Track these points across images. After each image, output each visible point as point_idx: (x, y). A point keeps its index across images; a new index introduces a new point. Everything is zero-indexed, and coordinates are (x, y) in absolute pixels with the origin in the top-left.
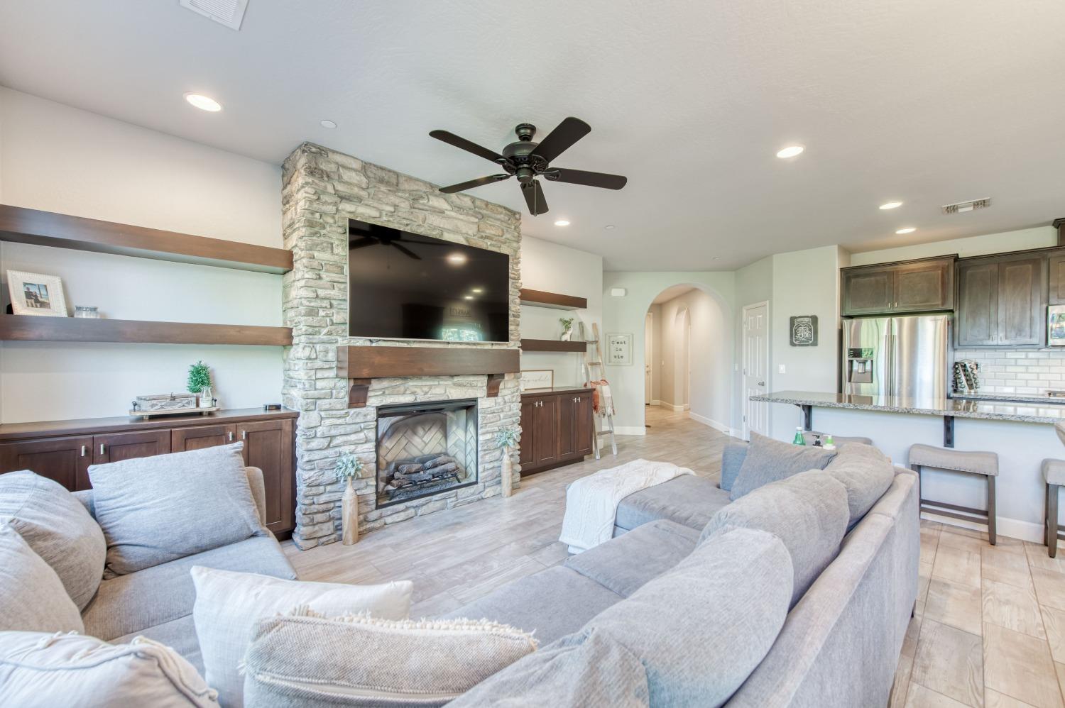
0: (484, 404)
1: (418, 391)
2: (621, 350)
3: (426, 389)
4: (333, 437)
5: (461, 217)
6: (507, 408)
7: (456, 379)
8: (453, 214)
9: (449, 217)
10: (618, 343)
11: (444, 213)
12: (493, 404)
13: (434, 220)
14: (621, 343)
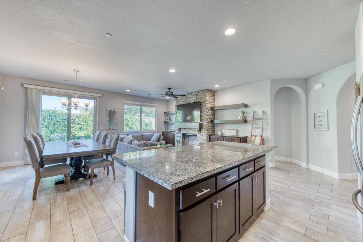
0: (198, 135)
1: (187, 131)
2: (321, 121)
3: (188, 131)
4: (177, 137)
5: (193, 97)
6: (203, 137)
7: (192, 129)
8: (192, 97)
9: (192, 98)
10: (319, 117)
11: (191, 97)
12: (200, 136)
13: (189, 100)
14: (321, 117)
